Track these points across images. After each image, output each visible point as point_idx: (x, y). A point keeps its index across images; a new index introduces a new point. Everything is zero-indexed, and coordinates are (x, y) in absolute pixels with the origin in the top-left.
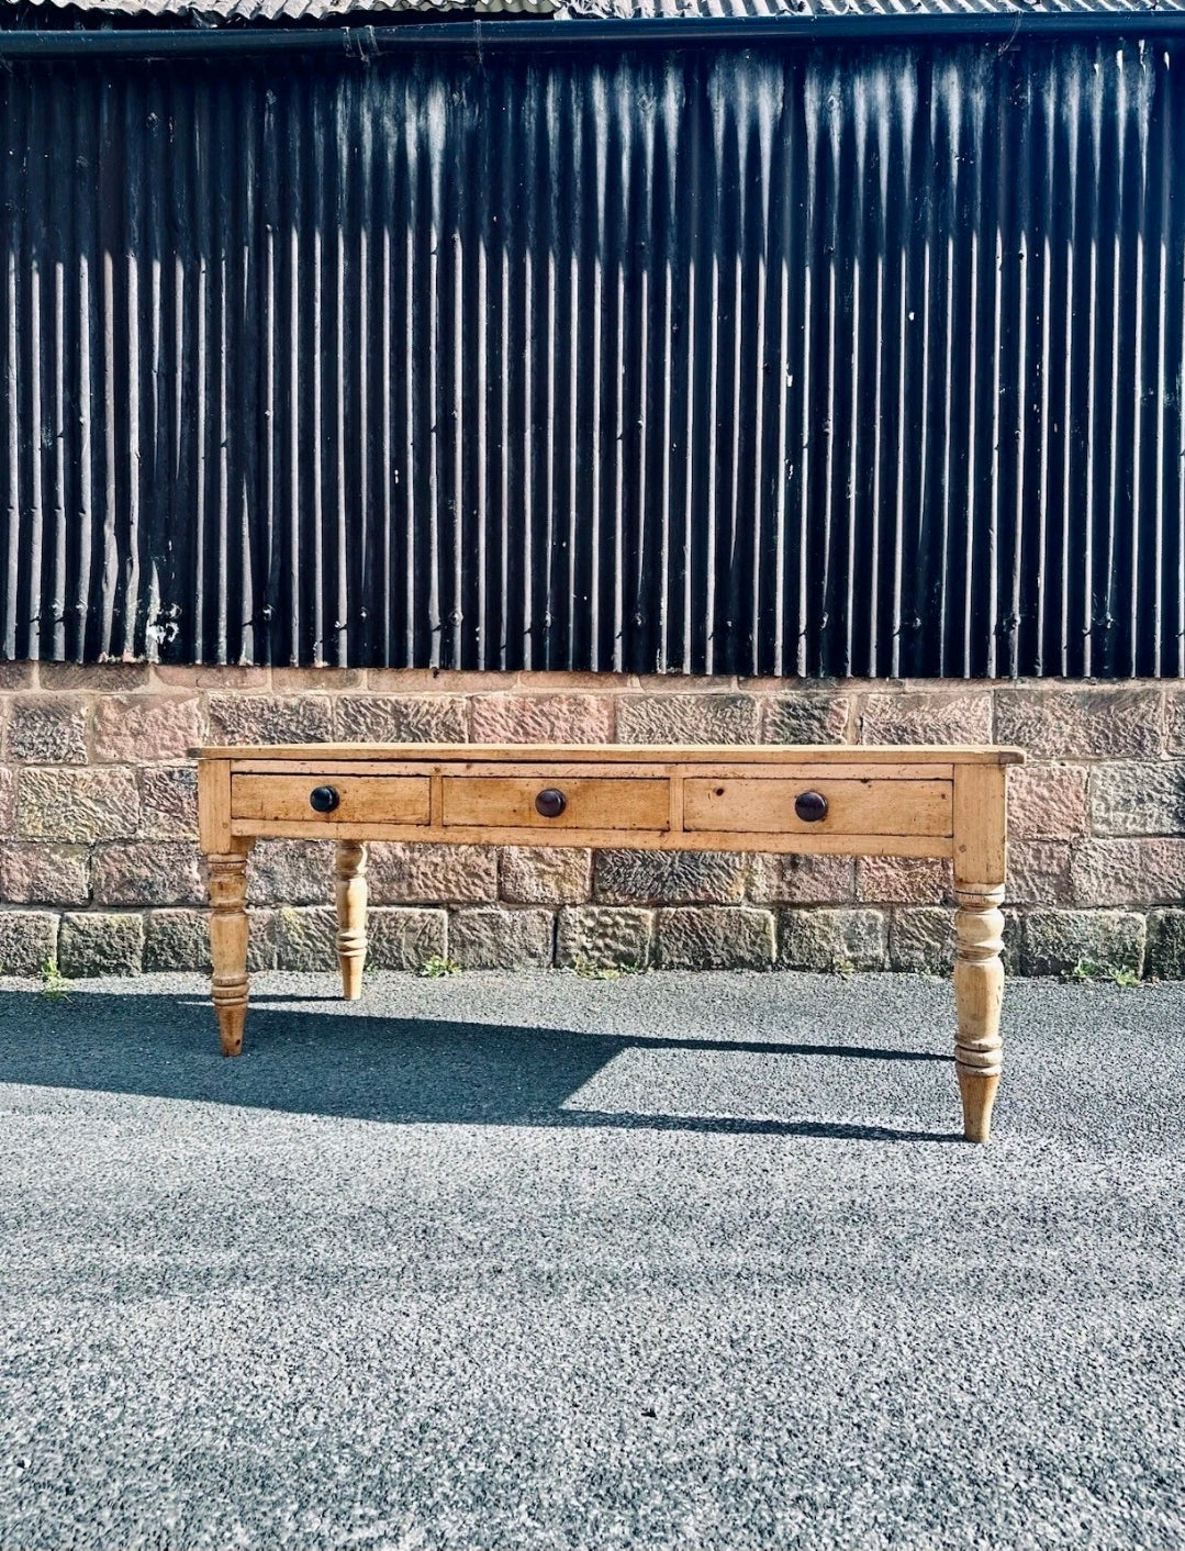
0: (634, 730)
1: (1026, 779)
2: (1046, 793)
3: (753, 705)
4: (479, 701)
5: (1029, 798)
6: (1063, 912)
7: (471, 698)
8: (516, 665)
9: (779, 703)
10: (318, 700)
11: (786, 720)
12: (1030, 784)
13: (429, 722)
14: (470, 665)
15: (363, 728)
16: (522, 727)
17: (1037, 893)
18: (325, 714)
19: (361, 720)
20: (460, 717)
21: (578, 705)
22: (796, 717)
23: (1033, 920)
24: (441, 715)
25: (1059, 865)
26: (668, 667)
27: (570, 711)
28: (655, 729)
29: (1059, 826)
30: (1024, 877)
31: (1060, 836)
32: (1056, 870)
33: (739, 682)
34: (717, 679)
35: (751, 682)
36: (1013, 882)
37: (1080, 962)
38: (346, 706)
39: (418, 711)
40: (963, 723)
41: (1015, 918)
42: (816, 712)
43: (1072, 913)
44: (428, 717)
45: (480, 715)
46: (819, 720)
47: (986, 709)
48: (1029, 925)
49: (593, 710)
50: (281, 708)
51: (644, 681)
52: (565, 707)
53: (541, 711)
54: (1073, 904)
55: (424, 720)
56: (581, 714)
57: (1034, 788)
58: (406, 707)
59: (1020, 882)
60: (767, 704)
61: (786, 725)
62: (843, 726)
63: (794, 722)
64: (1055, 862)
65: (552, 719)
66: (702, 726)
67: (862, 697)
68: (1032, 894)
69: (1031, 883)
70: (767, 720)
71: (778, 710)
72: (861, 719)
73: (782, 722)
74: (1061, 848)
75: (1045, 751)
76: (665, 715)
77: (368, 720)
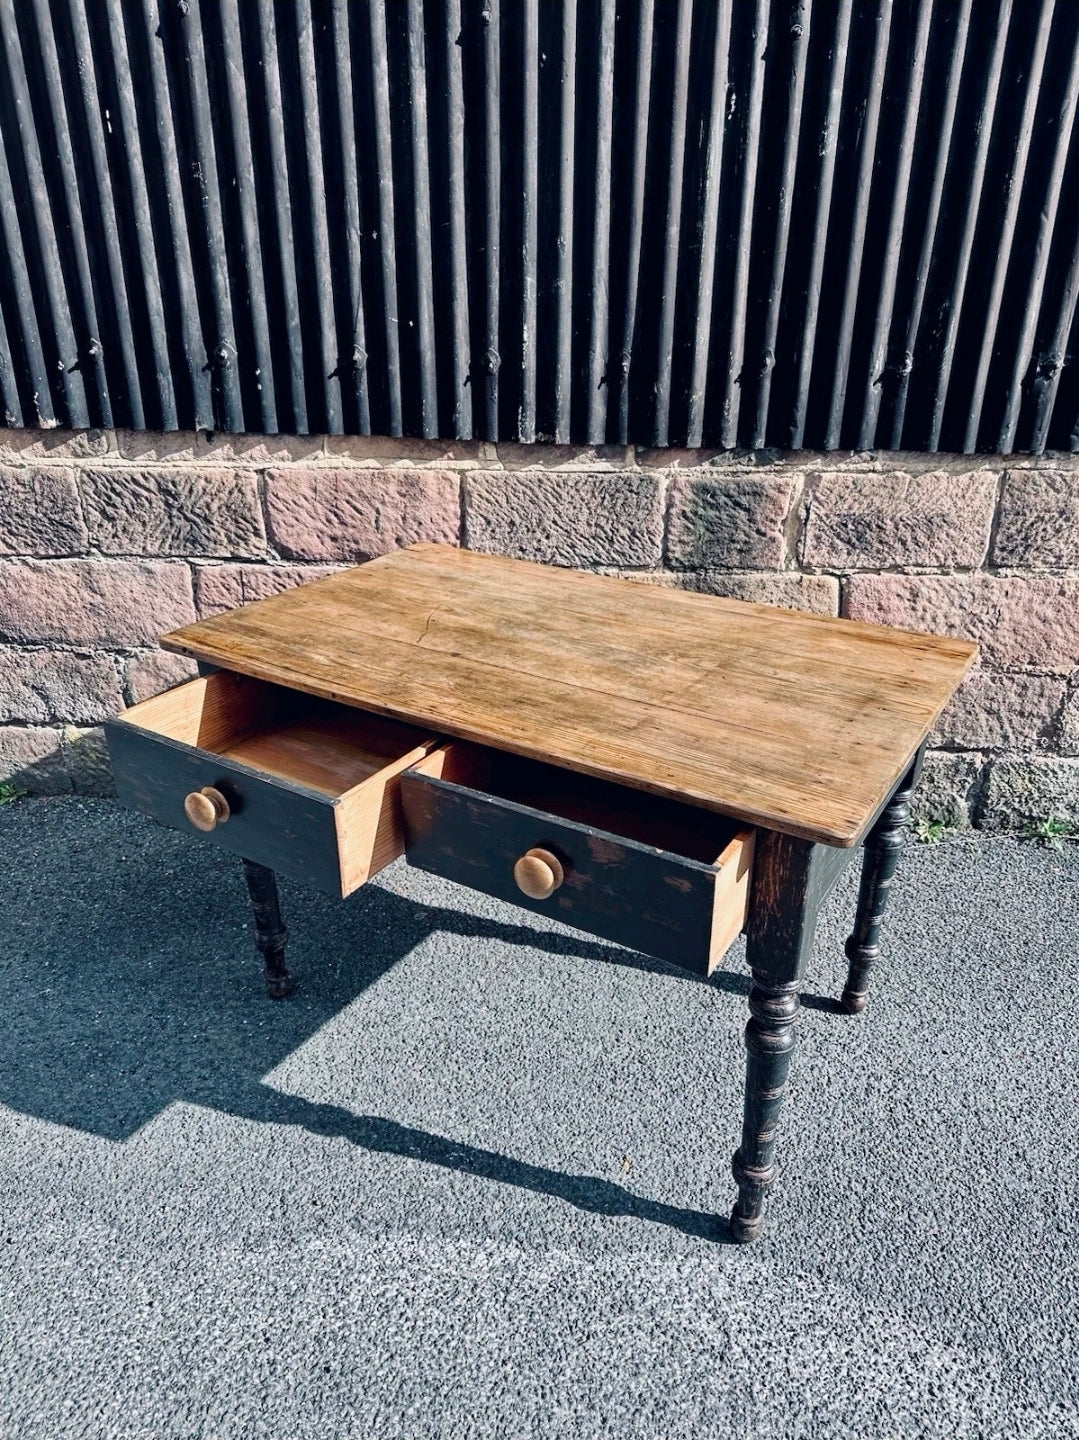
0: (489, 523)
1: (1027, 595)
2: (1050, 613)
3: (656, 488)
4: (272, 477)
5: (1026, 619)
6: (1042, 760)
7: (261, 472)
8: (319, 426)
9: (692, 486)
10: (57, 472)
11: (701, 511)
12: (1031, 601)
13: (208, 506)
14: (255, 425)
15: (122, 511)
16: (336, 515)
17: (1012, 737)
18: (69, 491)
19: (117, 500)
20: (250, 498)
21: (411, 486)
22: (717, 507)
23: (1001, 768)
24: (224, 496)
25: (1049, 705)
26: (537, 431)
27: (399, 493)
28: (518, 521)
29: (1060, 657)
30: (999, 719)
31: (1057, 670)
32: (1044, 709)
33: (637, 456)
34: (606, 450)
35: (655, 454)
36: (984, 723)
37: (1051, 818)
38: (94, 482)
39: (191, 491)
40: (953, 517)
41: (979, 766)
42: (744, 500)
43: (1054, 761)
44: (207, 498)
45: (276, 496)
46: (747, 510)
47: (988, 496)
48: (994, 774)
49: (432, 492)
50: (10, 483)
51: (503, 452)
52: (392, 488)
53: (360, 492)
54: (1055, 748)
55: (201, 502)
56: (417, 499)
57: (1036, 606)
58: (174, 483)
59: (995, 723)
60: (674, 486)
61: (701, 517)
62: (780, 519)
63: (712, 513)
64: (1044, 701)
65: (378, 505)
66: (583, 517)
67: (812, 479)
68: (1006, 738)
69: (1007, 726)
70: (673, 511)
71: (691, 496)
72: (808, 510)
73: (695, 513)
74: (1056, 684)
75: (1059, 558)
76: (532, 501)
77: (127, 502)
